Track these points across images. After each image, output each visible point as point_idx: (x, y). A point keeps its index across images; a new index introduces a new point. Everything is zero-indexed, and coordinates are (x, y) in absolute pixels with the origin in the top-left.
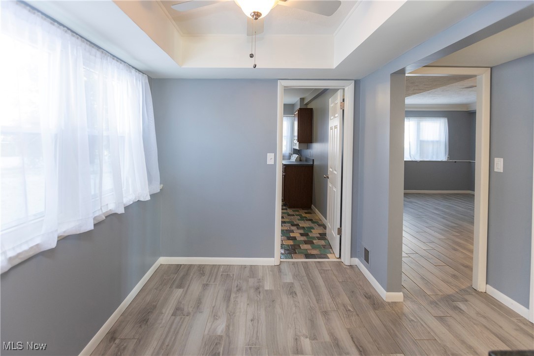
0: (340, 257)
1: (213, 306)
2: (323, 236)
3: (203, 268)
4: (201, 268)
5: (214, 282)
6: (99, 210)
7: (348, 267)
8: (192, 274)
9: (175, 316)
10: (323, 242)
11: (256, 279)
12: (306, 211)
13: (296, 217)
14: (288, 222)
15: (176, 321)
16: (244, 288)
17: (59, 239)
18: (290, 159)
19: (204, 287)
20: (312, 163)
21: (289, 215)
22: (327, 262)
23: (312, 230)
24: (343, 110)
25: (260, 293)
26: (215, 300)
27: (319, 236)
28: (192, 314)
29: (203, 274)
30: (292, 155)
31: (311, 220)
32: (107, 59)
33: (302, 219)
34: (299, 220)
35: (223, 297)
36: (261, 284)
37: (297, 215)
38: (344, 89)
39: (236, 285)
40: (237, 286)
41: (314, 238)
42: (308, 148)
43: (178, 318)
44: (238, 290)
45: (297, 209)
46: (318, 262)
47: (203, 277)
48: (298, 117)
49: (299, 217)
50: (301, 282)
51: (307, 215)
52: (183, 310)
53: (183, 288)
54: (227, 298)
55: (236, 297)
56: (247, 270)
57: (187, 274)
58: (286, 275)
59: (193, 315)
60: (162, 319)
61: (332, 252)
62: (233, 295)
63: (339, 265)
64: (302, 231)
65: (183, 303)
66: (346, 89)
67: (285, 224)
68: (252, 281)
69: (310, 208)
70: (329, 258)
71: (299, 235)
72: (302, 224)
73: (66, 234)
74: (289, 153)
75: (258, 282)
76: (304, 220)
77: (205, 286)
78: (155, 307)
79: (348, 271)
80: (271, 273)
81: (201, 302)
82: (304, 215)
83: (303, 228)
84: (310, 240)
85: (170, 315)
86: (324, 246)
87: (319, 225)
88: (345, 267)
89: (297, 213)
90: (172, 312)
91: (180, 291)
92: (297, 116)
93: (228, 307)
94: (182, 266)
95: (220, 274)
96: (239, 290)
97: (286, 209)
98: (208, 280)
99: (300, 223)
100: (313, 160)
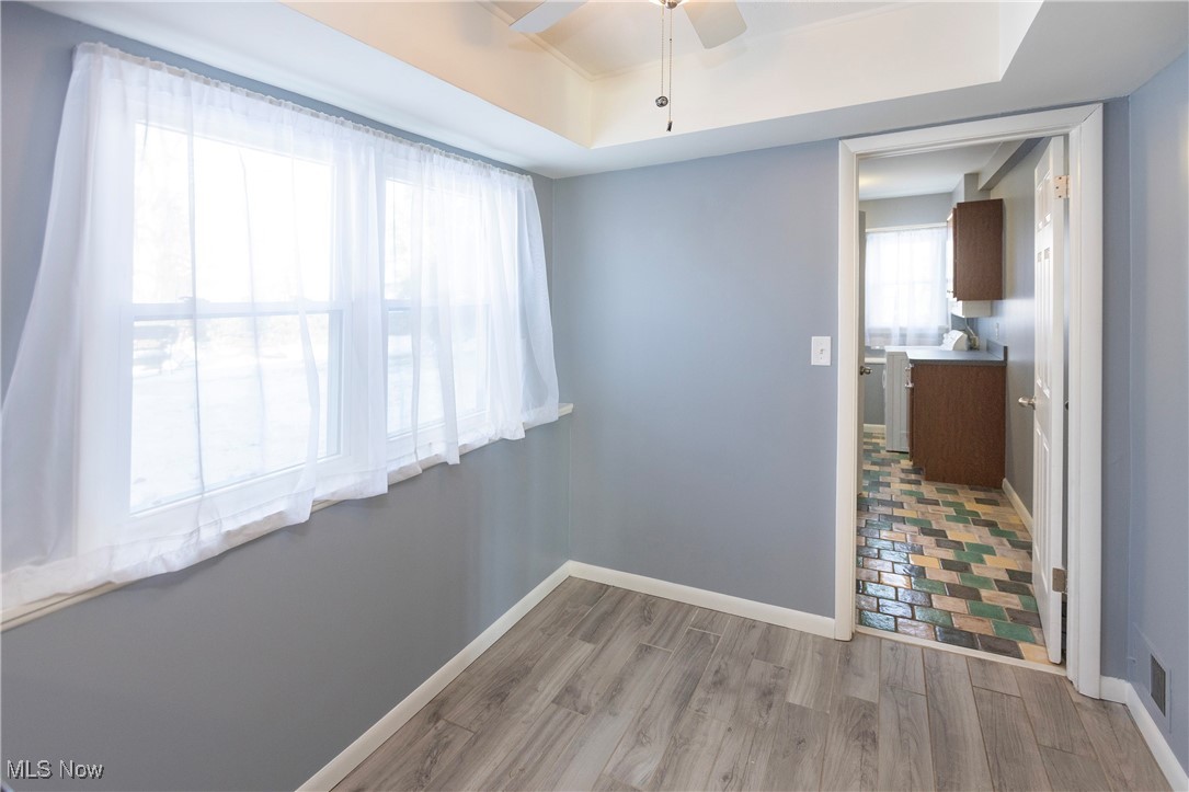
0: (1063, 663)
1: (645, 706)
2: (1019, 582)
3: (654, 604)
4: (649, 604)
5: (666, 646)
6: (411, 454)
7: (1090, 704)
8: (623, 615)
9: (558, 704)
10: (1014, 601)
11: (771, 665)
12: (981, 495)
13: (942, 508)
14: (914, 522)
15: (556, 718)
16: (733, 682)
17: (316, 508)
18: (940, 342)
19: (641, 651)
20: (1002, 358)
21: (922, 500)
22: (1012, 667)
23: (985, 556)
24: (1067, 201)
25: (770, 706)
26: (653, 693)
27: (1005, 577)
28: (593, 712)
29: (647, 620)
30: (947, 331)
31: (991, 525)
32: (432, 160)
33: (962, 516)
34: (949, 518)
35: (675, 692)
36: (780, 681)
37: (948, 504)
38: (1066, 137)
39: (714, 669)
40: (717, 672)
41: (985, 582)
42: (993, 313)
43: (563, 712)
44: (715, 684)
45: (952, 486)
46: (980, 660)
47: (643, 627)
48: (955, 228)
49: (951, 511)
50: (902, 711)
51: (982, 509)
52: (579, 697)
53: (594, 643)
54: (683, 698)
55: (706, 701)
56: (756, 634)
57: (613, 612)
58: (861, 676)
59: (594, 717)
60: (531, 705)
61: (1038, 637)
62: (699, 694)
63: (1055, 690)
64: (950, 555)
65: (583, 678)
66: (1073, 133)
67: (901, 526)
68: (758, 669)
69: (998, 486)
70: (1021, 658)
71: (937, 565)
72: (957, 532)
73: (336, 498)
74: (940, 328)
75: (775, 676)
76: (966, 521)
77: (644, 650)
78: (528, 670)
79: (1086, 717)
80: (818, 657)
81: (621, 689)
82: (970, 506)
83: (958, 545)
84: (969, 584)
85: (550, 698)
86: (1015, 616)
87: (1016, 545)
88: (1076, 698)
89: (950, 498)
90: (555, 693)
91: (588, 648)
92: (951, 224)
93: (677, 719)
94: (611, 589)
95: (685, 628)
96: (719, 683)
97: (918, 483)
98: (654, 636)
99: (951, 529)
100: (1006, 348)
